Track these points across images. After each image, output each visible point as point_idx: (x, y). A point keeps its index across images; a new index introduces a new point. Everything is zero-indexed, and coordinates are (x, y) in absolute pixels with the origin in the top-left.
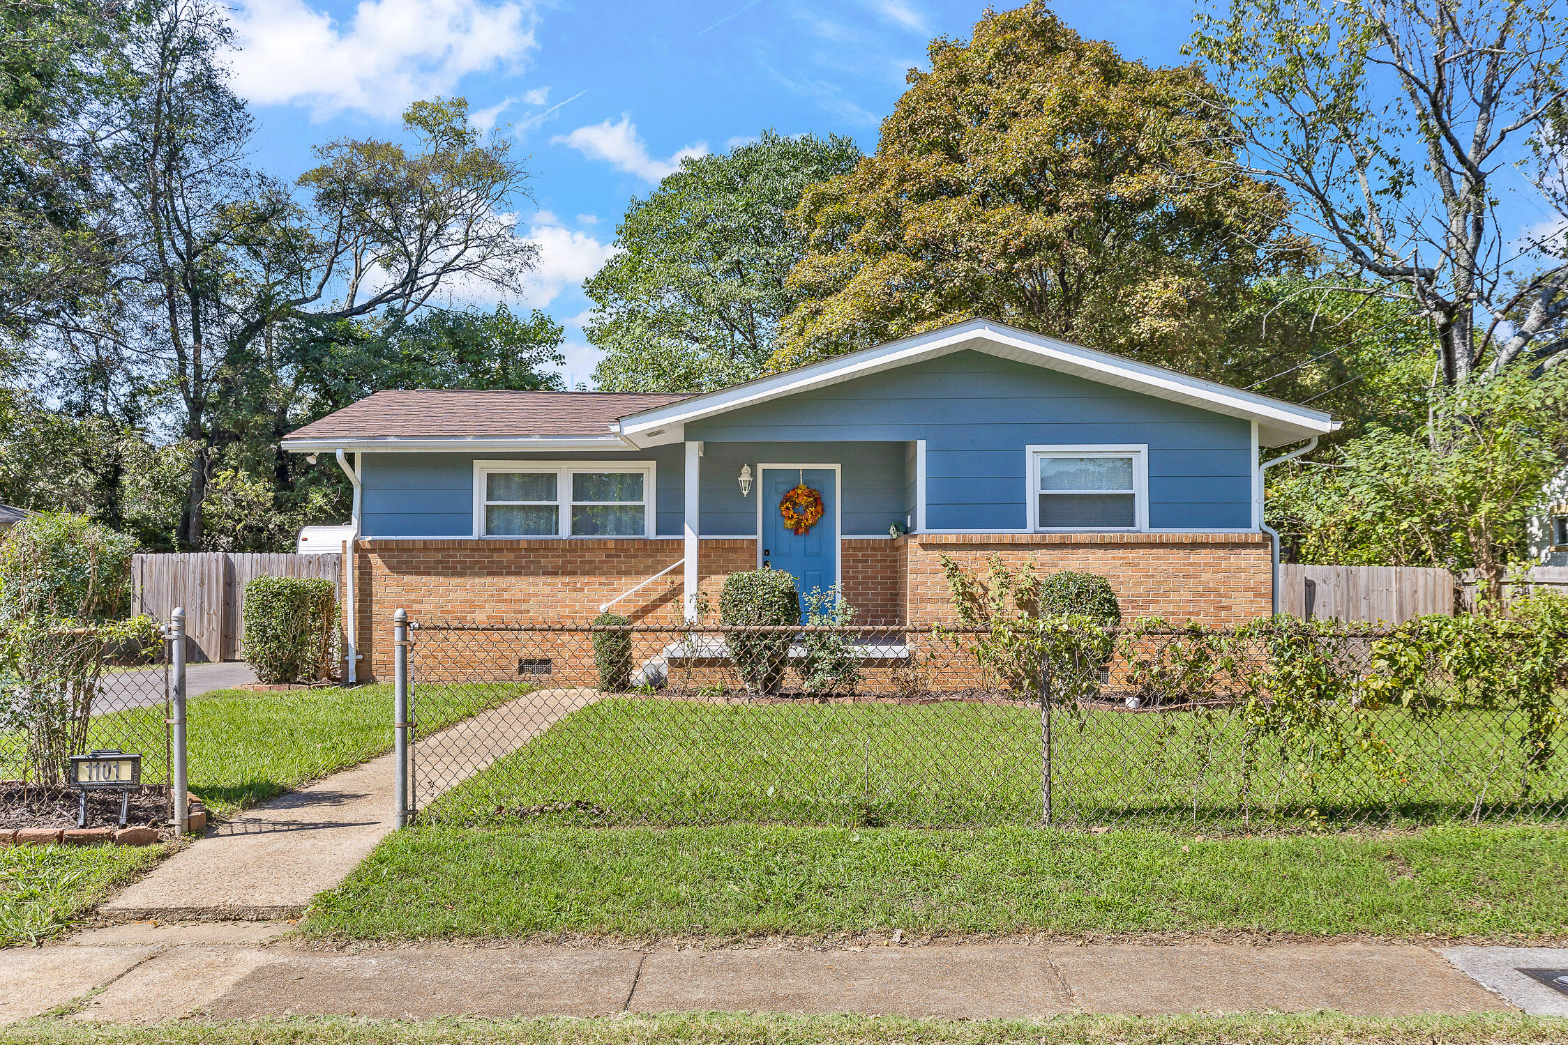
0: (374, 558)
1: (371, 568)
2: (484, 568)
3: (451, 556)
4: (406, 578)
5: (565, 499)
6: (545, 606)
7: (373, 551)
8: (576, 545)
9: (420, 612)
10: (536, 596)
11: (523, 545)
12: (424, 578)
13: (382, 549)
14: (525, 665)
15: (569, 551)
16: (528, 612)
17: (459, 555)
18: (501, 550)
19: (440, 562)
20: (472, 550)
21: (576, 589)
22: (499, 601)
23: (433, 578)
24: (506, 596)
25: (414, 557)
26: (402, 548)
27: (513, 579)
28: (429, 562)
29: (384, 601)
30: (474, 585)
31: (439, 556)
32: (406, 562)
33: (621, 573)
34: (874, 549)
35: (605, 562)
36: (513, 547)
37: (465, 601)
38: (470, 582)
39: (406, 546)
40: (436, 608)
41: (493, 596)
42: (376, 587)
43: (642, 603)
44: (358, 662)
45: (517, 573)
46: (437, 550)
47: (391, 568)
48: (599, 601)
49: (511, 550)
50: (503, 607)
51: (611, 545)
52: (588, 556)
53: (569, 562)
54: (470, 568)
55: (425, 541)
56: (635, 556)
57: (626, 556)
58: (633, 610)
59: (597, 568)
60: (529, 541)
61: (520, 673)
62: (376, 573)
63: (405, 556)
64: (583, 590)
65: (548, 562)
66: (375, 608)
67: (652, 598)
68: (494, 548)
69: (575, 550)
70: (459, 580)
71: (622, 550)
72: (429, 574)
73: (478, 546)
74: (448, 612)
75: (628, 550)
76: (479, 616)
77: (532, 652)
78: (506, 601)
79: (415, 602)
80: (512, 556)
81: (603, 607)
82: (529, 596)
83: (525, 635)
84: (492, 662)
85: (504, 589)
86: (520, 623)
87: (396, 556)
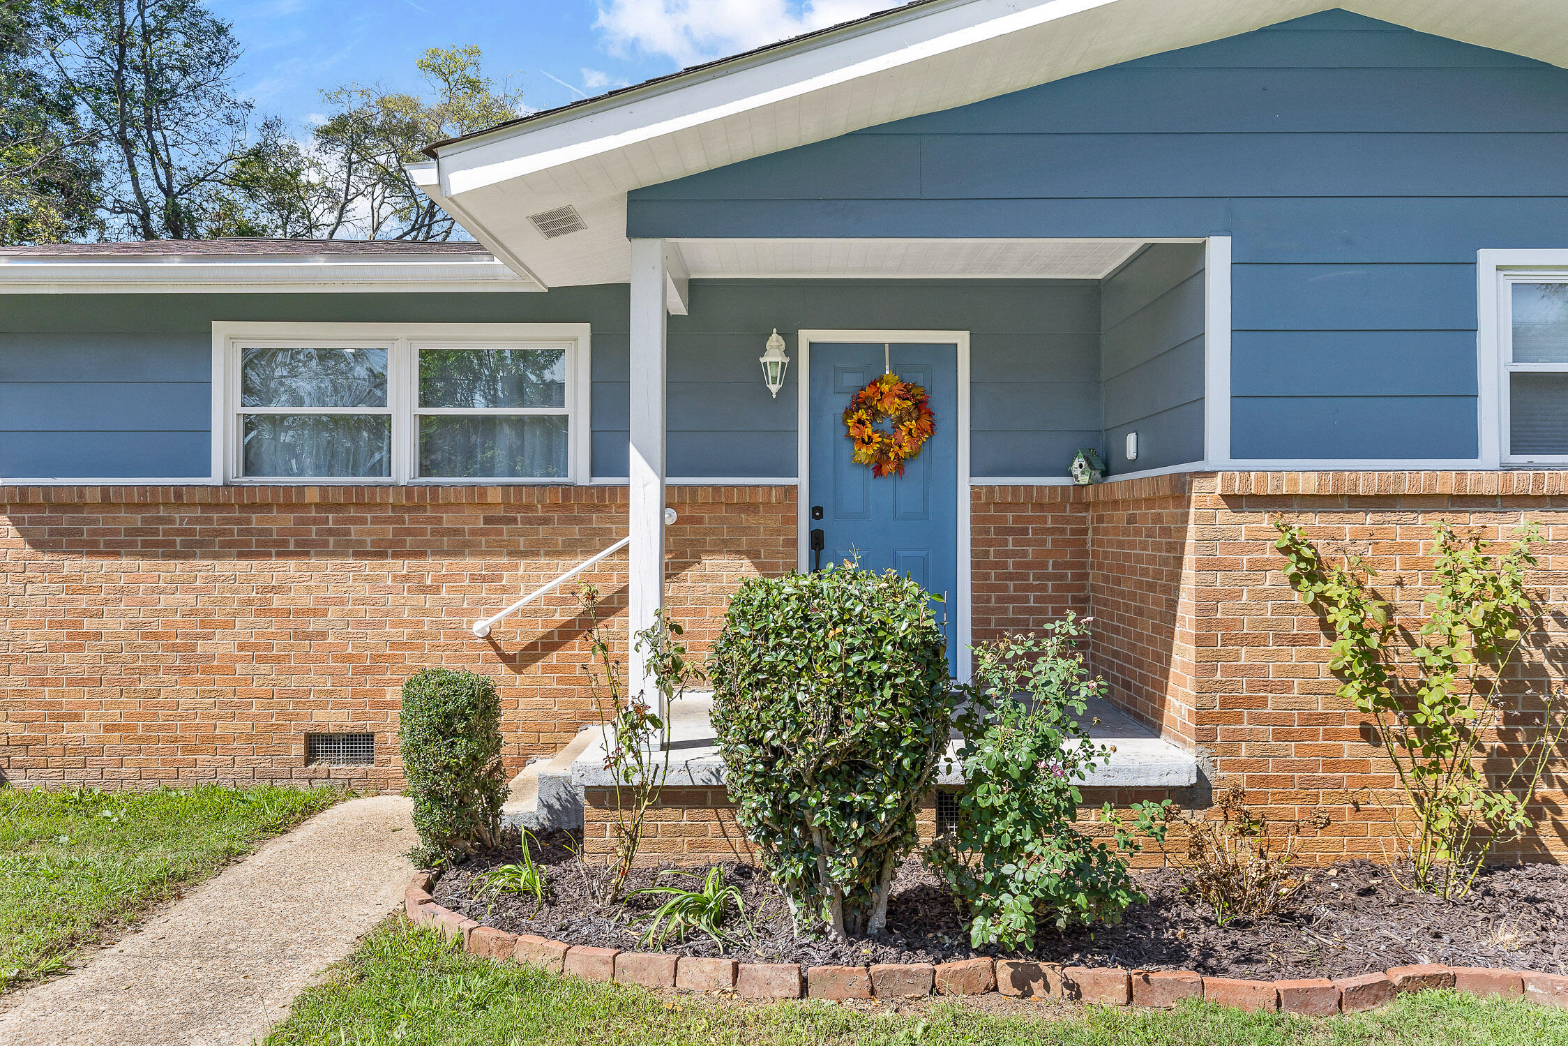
0: (4, 524)
2: (231, 544)
3: (161, 520)
4: (70, 565)
5: (403, 402)
6: (362, 623)
7: (1, 509)
8: (422, 496)
9: (98, 636)
10: (341, 602)
11: (312, 497)
12: (107, 564)
14: (316, 744)
15: (408, 509)
16: (323, 635)
17: (180, 518)
18: (265, 507)
20: (206, 506)
21: (422, 589)
22: (264, 611)
23: (125, 562)
24: (277, 601)
25: (85, 521)
26: (56, 502)
27: (292, 564)
28: (116, 532)
29: (21, 614)
30: (211, 581)
31: (137, 519)
32: (68, 532)
33: (515, 553)
34: (1040, 506)
35: (483, 533)
36: (290, 500)
37: (192, 613)
39: (65, 498)
40: (132, 627)
41: (250, 602)
42: (5, 584)
43: (560, 617)
45: (302, 552)
46: (132, 507)
47: (37, 544)
48: (473, 613)
49: (288, 507)
50: (272, 626)
51: (494, 497)
52: (447, 520)
53: (409, 532)
54: (201, 544)
55: (105, 489)
56: (545, 521)
57: (527, 521)
58: (541, 631)
59: (467, 544)
60: (323, 489)
61: (307, 764)
62: (5, 555)
63: (65, 520)
64: (435, 590)
68: (251, 503)
69: (420, 508)
70: (177, 567)
71: (520, 508)
72: (117, 554)
73: (217, 500)
74: (156, 636)
75: (529, 507)
76: (222, 645)
77: (333, 719)
78: (278, 613)
79: (86, 613)
80: (289, 519)
81: (480, 626)
82: (326, 602)
83: (315, 680)
84: (249, 738)
85: (273, 589)
86: (307, 658)
87: (48, 521)
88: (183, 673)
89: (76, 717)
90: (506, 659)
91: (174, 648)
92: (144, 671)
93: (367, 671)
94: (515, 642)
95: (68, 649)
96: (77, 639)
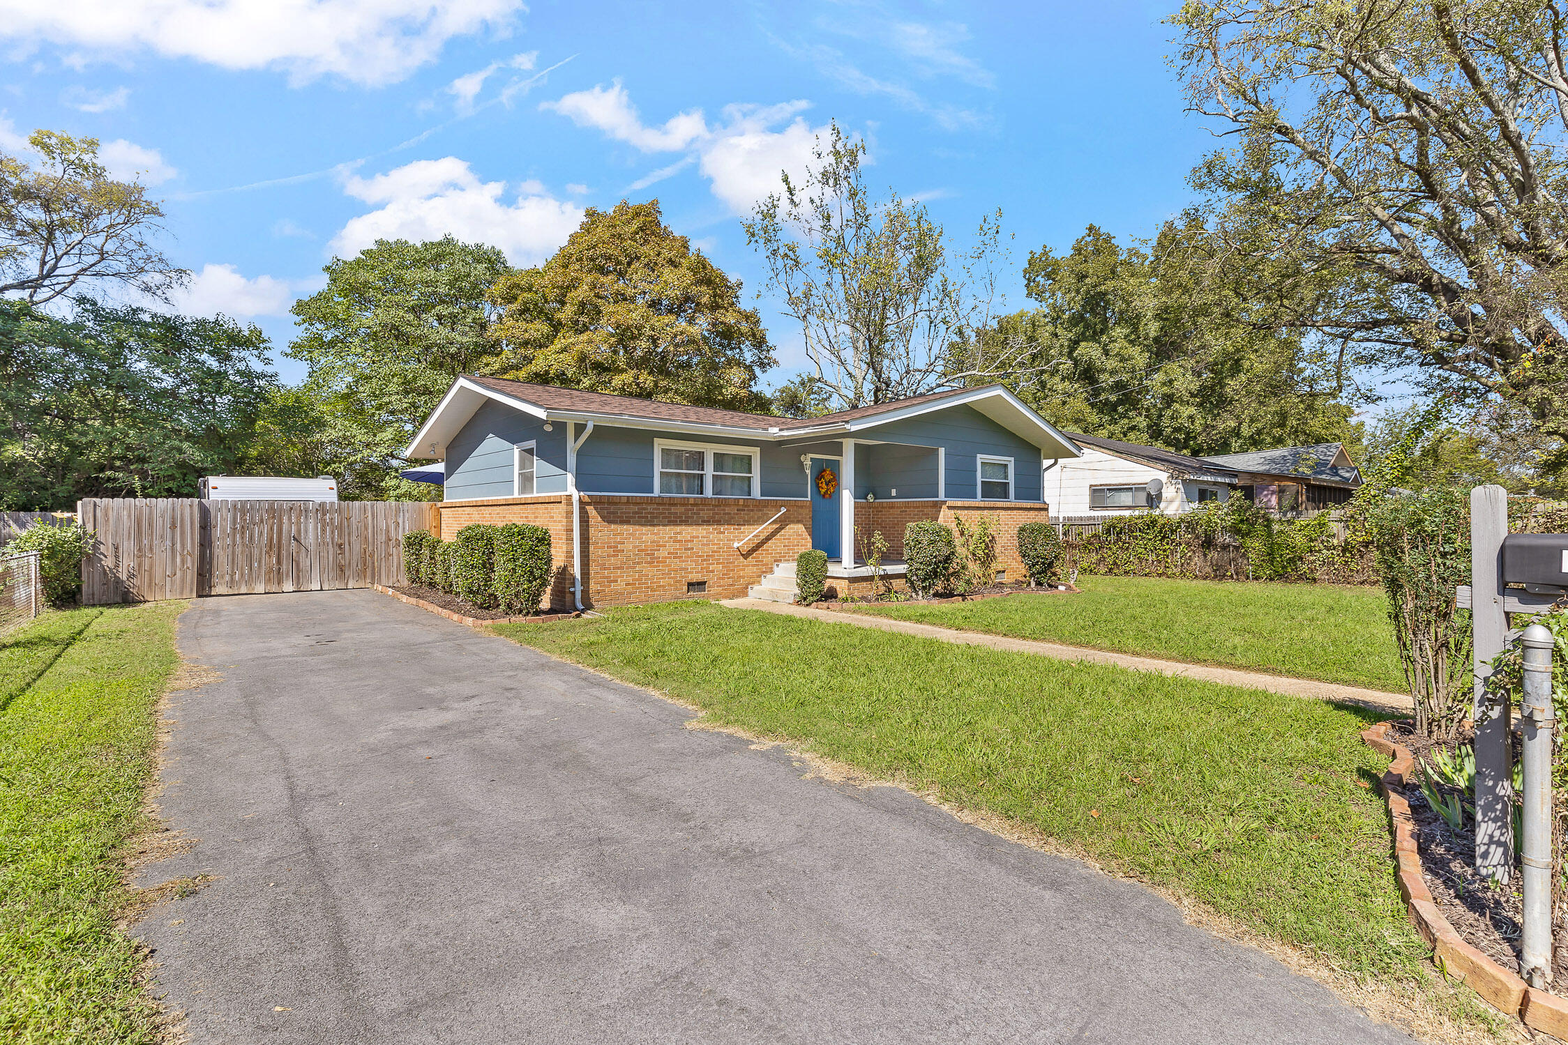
0: (591, 510)
1: (588, 517)
2: (666, 517)
3: (644, 509)
4: (613, 526)
5: (709, 471)
7: (589, 504)
9: (623, 551)
10: (698, 537)
11: (692, 501)
12: (626, 525)
13: (596, 502)
14: (690, 585)
15: (711, 507)
16: (692, 549)
17: (650, 508)
18: (675, 505)
19: (636, 513)
20: (654, 504)
21: (721, 533)
22: (675, 542)
23: (632, 525)
24: (679, 537)
25: (619, 509)
26: (611, 501)
28: (629, 513)
29: (598, 543)
30: (659, 530)
31: (636, 508)
32: (613, 513)
33: (745, 521)
35: (737, 514)
36: (684, 502)
37: (653, 543)
38: (656, 529)
39: (615, 500)
40: (634, 547)
41: (671, 538)
42: (592, 530)
43: (756, 541)
44: (582, 591)
45: (686, 523)
47: (603, 518)
48: (734, 541)
50: (678, 546)
51: (741, 502)
52: (727, 510)
53: (717, 514)
54: (656, 517)
55: (628, 497)
58: (752, 546)
59: (733, 518)
60: (695, 498)
61: (688, 593)
62: (592, 522)
63: (613, 508)
64: (724, 534)
65: (705, 514)
66: (591, 548)
67: (761, 538)
68: (672, 503)
69: (715, 506)
70: (649, 526)
73: (660, 502)
74: (642, 550)
76: (663, 553)
77: (695, 577)
78: (680, 541)
79: (619, 543)
80: (682, 509)
81: (736, 545)
82: (693, 537)
83: (691, 565)
84: (671, 585)
85: (678, 533)
86: (688, 557)
87: (607, 509)
88: (649, 563)
89: (616, 581)
90: (742, 555)
91: (648, 554)
92: (638, 563)
93: (705, 560)
94: (745, 550)
95: (614, 556)
96: (617, 552)
